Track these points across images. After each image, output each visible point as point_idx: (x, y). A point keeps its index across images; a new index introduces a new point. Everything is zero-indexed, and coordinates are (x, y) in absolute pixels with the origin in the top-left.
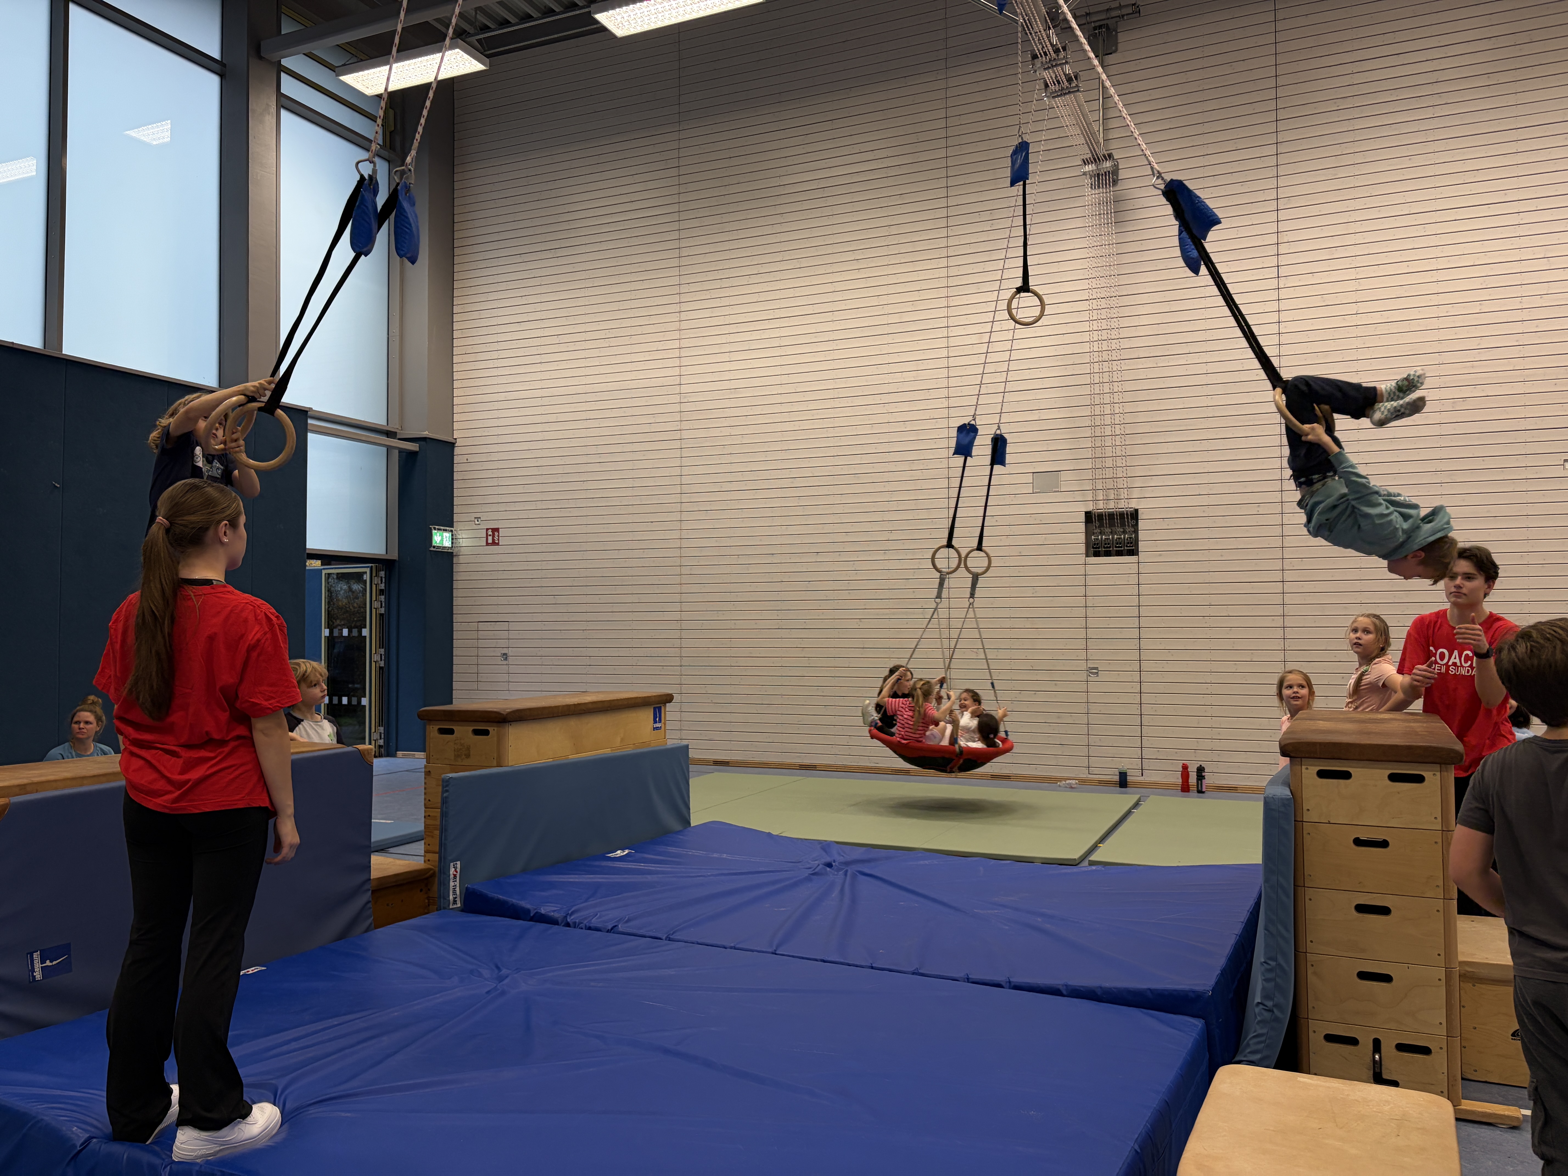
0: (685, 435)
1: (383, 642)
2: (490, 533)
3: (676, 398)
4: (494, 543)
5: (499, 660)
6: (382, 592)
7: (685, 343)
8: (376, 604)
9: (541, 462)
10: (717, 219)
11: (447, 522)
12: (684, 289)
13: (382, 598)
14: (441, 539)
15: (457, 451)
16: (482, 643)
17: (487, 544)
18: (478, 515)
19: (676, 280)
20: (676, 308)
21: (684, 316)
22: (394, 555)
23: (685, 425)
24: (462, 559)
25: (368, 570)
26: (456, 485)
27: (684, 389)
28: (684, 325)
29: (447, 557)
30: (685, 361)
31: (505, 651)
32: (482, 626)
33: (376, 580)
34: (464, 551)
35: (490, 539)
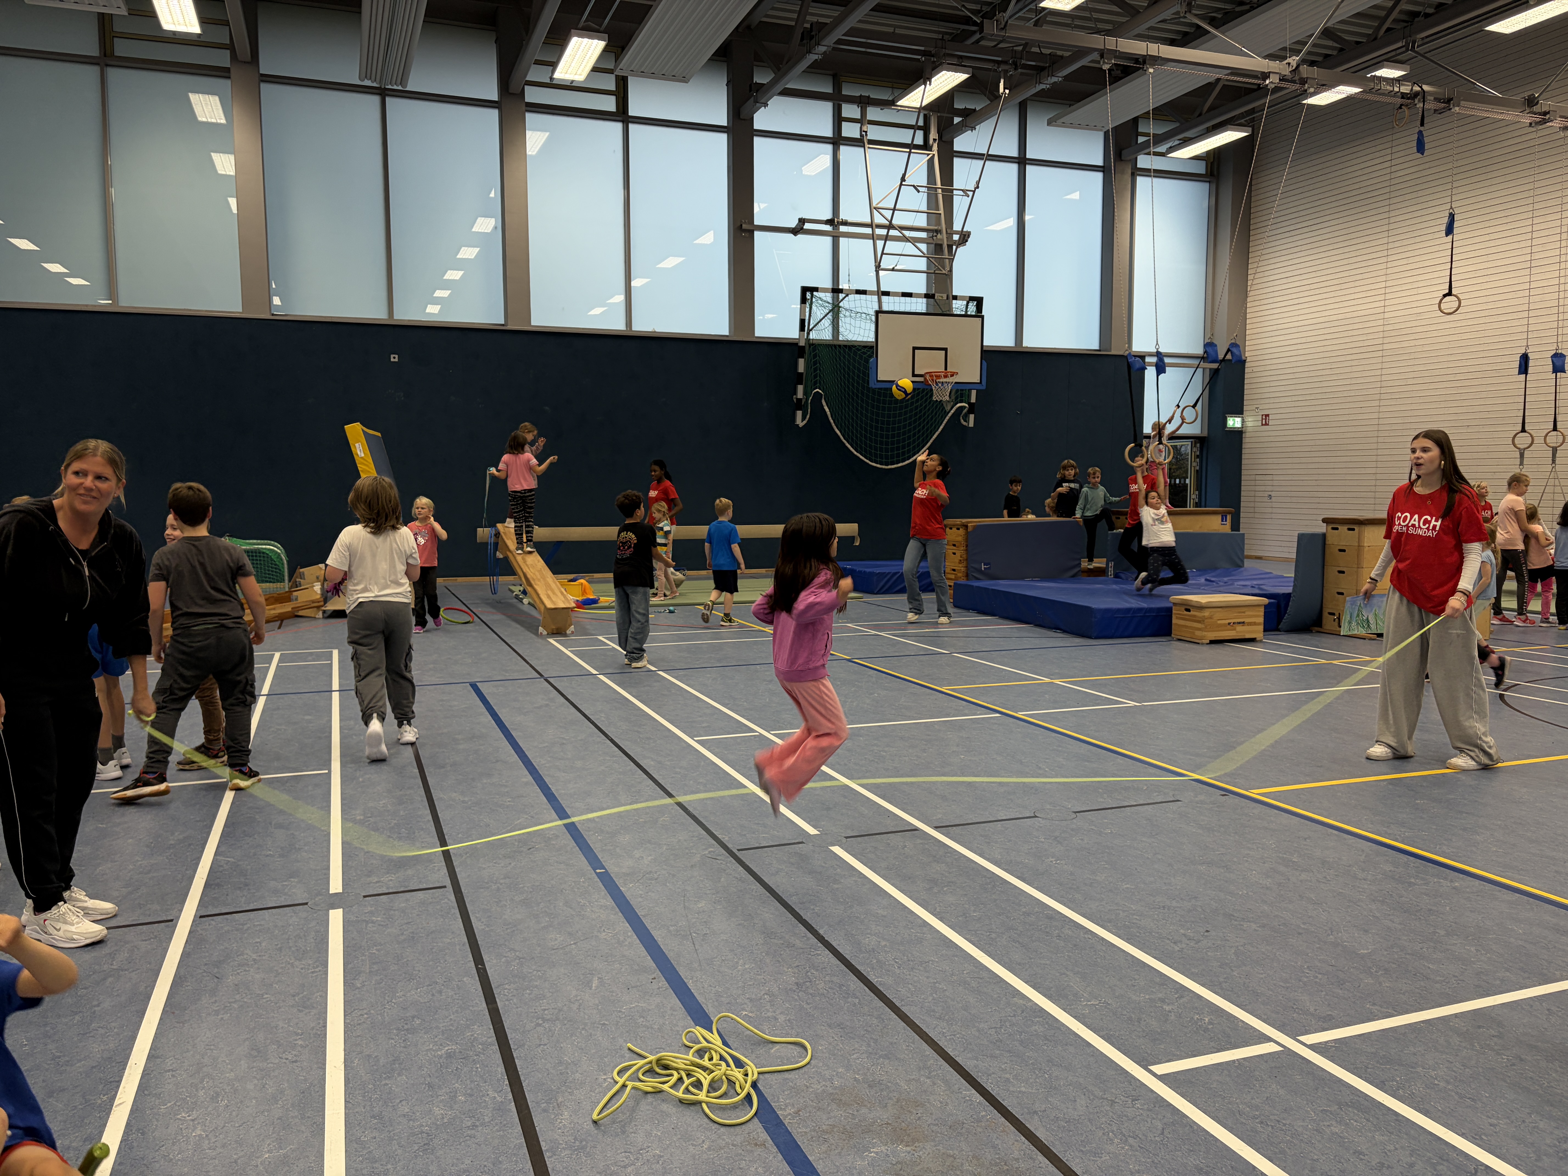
0: (1386, 347)
1: (1199, 488)
2: (1264, 417)
3: (1381, 322)
4: (1266, 424)
5: (1266, 499)
6: (1198, 456)
7: (1389, 284)
8: (1194, 464)
9: (1295, 370)
10: (1414, 195)
11: (1238, 411)
12: (1391, 245)
13: (1198, 460)
14: (1234, 422)
15: (1247, 365)
16: (1258, 488)
17: (1262, 425)
18: (1257, 406)
19: (1385, 240)
20: (1385, 260)
21: (1389, 265)
22: (1205, 434)
23: (1386, 340)
24: (1247, 435)
25: (1190, 443)
26: (1246, 387)
27: (1387, 315)
28: (1389, 271)
29: (1238, 434)
30: (1388, 296)
31: (1270, 493)
32: (1258, 477)
33: (1194, 449)
34: (1249, 429)
35: (1264, 421)
